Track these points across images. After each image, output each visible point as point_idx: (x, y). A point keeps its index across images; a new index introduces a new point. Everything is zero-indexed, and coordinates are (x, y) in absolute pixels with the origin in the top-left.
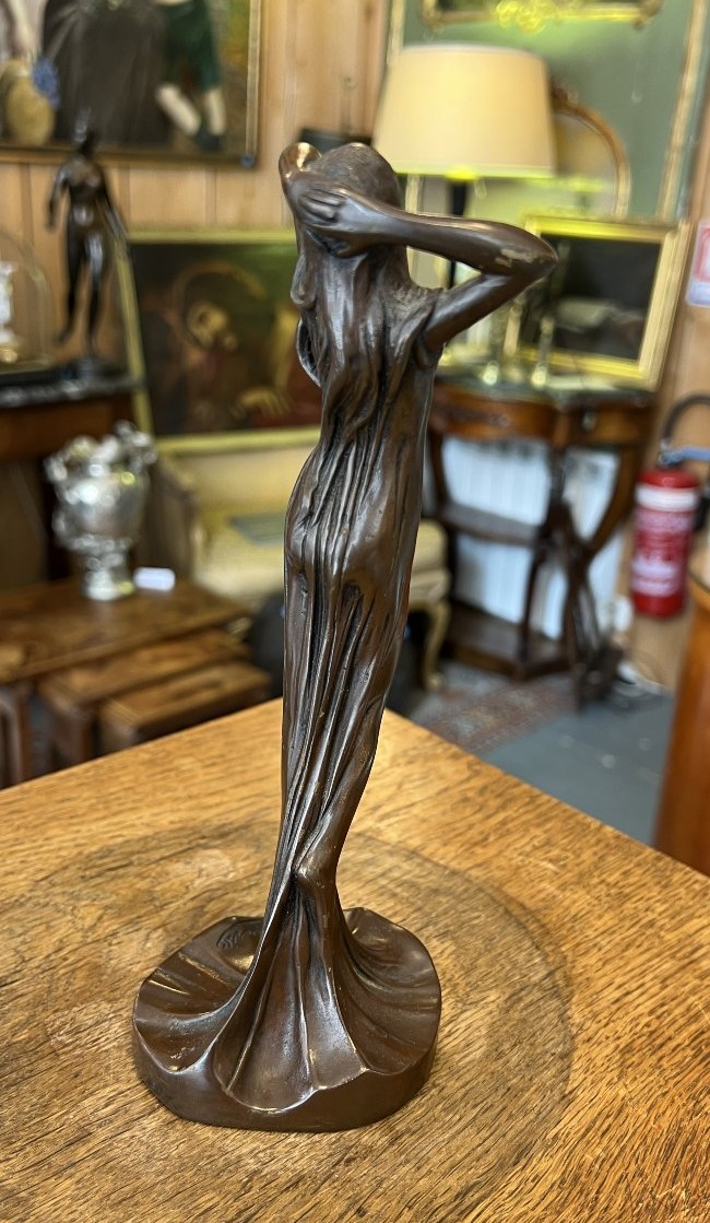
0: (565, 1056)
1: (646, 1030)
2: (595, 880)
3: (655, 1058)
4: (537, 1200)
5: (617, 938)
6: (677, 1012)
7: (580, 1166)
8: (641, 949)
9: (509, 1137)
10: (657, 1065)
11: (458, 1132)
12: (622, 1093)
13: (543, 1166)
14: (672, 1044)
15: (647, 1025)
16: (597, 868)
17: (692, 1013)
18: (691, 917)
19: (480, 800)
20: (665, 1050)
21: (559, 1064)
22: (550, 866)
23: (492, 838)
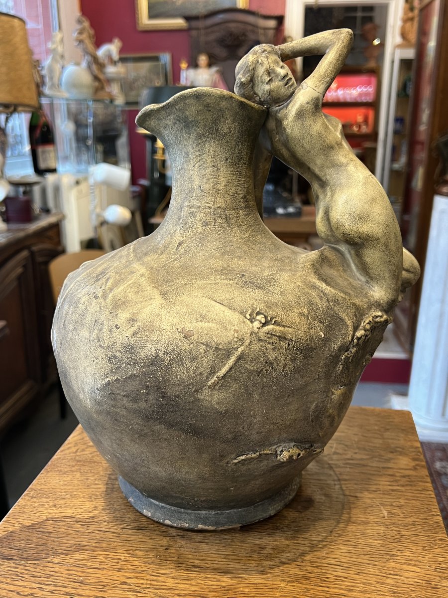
0: (284, 563)
1: (323, 578)
2: (397, 529)
3: (312, 587)
4: (210, 584)
5: (369, 549)
6: (346, 583)
7: (235, 588)
8: (371, 559)
9: (230, 566)
10: (308, 590)
11: (218, 554)
12: (282, 585)
13: (225, 580)
14: (327, 589)
15: (327, 578)
16: (405, 526)
17: (352, 588)
18: (414, 565)
19: (398, 478)
20: (321, 588)
21: (277, 563)
22: (385, 513)
23: (379, 492)
